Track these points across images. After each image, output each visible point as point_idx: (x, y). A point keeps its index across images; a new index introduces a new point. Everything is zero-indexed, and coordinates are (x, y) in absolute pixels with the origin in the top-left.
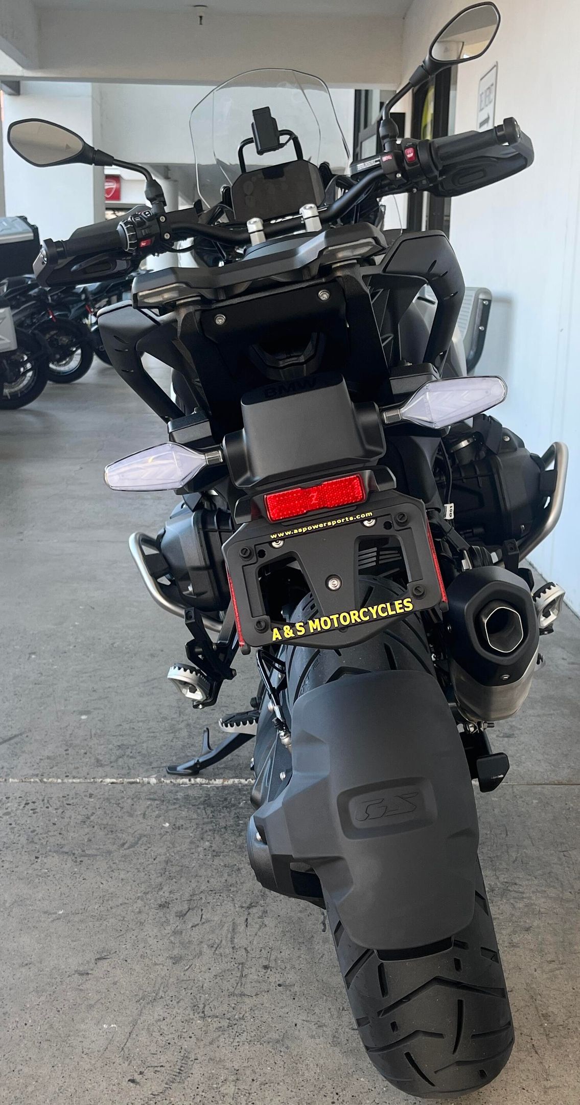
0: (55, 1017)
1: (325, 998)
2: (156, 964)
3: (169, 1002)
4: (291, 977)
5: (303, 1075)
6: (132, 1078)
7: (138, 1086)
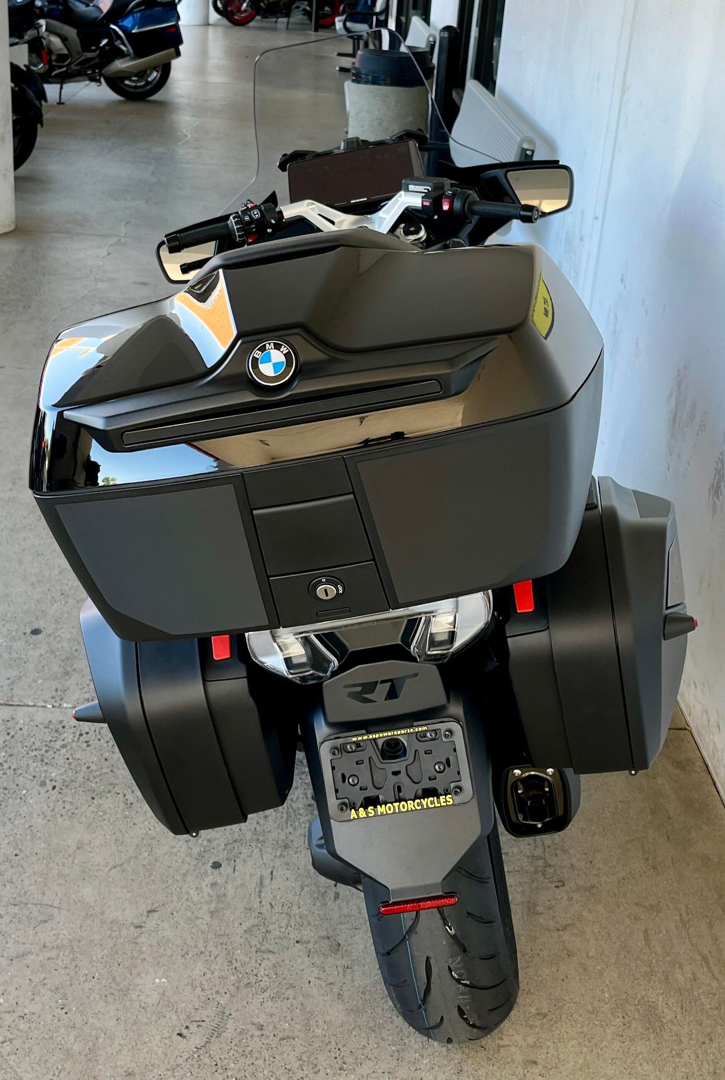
0: (117, 971)
1: (333, 955)
2: (197, 918)
3: (208, 957)
4: (307, 934)
5: (313, 1032)
6: (178, 1032)
7: (185, 1040)
